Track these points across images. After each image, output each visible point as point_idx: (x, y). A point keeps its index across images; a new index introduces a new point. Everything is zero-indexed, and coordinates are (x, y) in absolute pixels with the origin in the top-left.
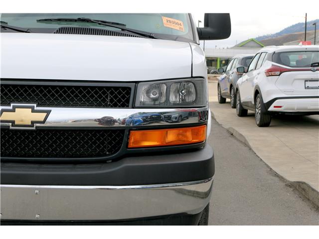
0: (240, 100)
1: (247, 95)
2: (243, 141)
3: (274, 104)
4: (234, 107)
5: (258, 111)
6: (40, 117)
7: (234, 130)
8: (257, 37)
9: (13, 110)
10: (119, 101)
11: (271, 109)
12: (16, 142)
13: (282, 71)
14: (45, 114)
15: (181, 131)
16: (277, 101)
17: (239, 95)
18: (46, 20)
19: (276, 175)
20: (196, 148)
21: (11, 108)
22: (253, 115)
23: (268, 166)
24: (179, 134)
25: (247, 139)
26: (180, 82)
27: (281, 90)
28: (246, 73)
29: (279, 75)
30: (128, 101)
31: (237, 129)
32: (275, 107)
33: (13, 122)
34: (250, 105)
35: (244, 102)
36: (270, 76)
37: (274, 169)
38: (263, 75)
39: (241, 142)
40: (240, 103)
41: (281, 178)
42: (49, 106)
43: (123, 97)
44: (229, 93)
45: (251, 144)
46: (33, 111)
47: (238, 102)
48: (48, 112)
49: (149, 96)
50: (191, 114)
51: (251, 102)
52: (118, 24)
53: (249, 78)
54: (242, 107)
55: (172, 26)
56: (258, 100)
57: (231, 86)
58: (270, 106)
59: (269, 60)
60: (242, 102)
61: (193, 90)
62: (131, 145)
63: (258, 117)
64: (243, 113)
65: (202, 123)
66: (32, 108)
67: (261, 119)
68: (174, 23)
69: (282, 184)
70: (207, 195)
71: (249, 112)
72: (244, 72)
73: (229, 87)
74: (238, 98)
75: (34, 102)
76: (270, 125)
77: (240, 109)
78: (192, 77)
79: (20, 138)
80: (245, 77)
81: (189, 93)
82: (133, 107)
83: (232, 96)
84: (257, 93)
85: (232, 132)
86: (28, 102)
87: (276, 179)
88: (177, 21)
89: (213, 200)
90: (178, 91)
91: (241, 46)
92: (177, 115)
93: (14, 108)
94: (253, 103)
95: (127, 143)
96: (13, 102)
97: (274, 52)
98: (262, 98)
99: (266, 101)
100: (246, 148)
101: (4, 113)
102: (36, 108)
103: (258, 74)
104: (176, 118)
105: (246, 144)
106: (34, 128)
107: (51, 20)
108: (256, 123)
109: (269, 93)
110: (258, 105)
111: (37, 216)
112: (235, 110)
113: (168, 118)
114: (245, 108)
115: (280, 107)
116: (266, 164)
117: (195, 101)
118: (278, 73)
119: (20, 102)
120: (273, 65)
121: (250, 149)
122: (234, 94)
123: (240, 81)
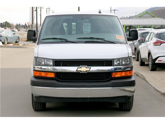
0: (141, 57)
1: (144, 55)
2: (143, 78)
3: (158, 59)
4: (138, 60)
5: (150, 63)
6: (88, 69)
7: (138, 73)
8: (151, 8)
9: (81, 68)
10: (109, 64)
11: (157, 62)
12: (81, 76)
13: (162, 43)
14: (89, 69)
15: (126, 72)
16: (159, 58)
17: (140, 54)
18: (79, 38)
19: (158, 91)
20: (130, 77)
21: (80, 67)
22: (148, 65)
23: (154, 88)
24: (125, 73)
25: (145, 77)
26: (125, 58)
27: (161, 52)
28: (143, 43)
29: (160, 45)
30: (112, 64)
31: (140, 72)
32: (158, 61)
33: (81, 71)
34: (146, 60)
35: (143, 58)
36: (156, 45)
37: (157, 89)
38: (152, 45)
39: (142, 78)
40: (141, 59)
41: (160, 92)
42: (90, 66)
43: (110, 63)
44: (134, 52)
45: (147, 79)
46: (86, 68)
47: (140, 58)
48: (90, 68)
49: (117, 63)
50: (128, 67)
51: (146, 58)
52: (102, 39)
53: (145, 45)
54: (142, 61)
55: (119, 38)
56: (150, 57)
57: (135, 49)
58: (156, 61)
59: (155, 37)
60: (142, 58)
61: (129, 60)
62: (113, 76)
63: (150, 66)
64: (143, 64)
65: (131, 70)
66: (86, 67)
67: (152, 67)
68: (120, 37)
69: (160, 94)
70: (133, 92)
71: (146, 63)
72: (143, 42)
73: (134, 49)
74: (139, 56)
75: (86, 65)
76: (157, 70)
77: (141, 62)
78: (128, 57)
79: (82, 75)
80: (143, 45)
81: (127, 61)
82: (113, 66)
83: (136, 54)
84: (149, 54)
85: (137, 74)
86: (85, 65)
87: (158, 92)
88: (120, 36)
89: (135, 94)
90: (125, 61)
91: (139, 17)
92: (123, 68)
93: (81, 67)
94: (148, 59)
95: (112, 76)
96: (80, 65)
97: (158, 33)
98: (152, 56)
99: (154, 58)
100: (145, 81)
101: (78, 69)
102: (87, 67)
103: (150, 44)
104: (123, 69)
105: (144, 79)
106: (87, 72)
107: (81, 38)
108: (150, 69)
109: (155, 54)
110: (150, 60)
111: (89, 96)
112: (138, 62)
113: (120, 68)
114: (144, 61)
115: (161, 61)
116: (154, 87)
117: (130, 64)
118: (159, 44)
119: (82, 65)
120: (157, 40)
121: (147, 81)
122: (137, 53)
123: (140, 47)
